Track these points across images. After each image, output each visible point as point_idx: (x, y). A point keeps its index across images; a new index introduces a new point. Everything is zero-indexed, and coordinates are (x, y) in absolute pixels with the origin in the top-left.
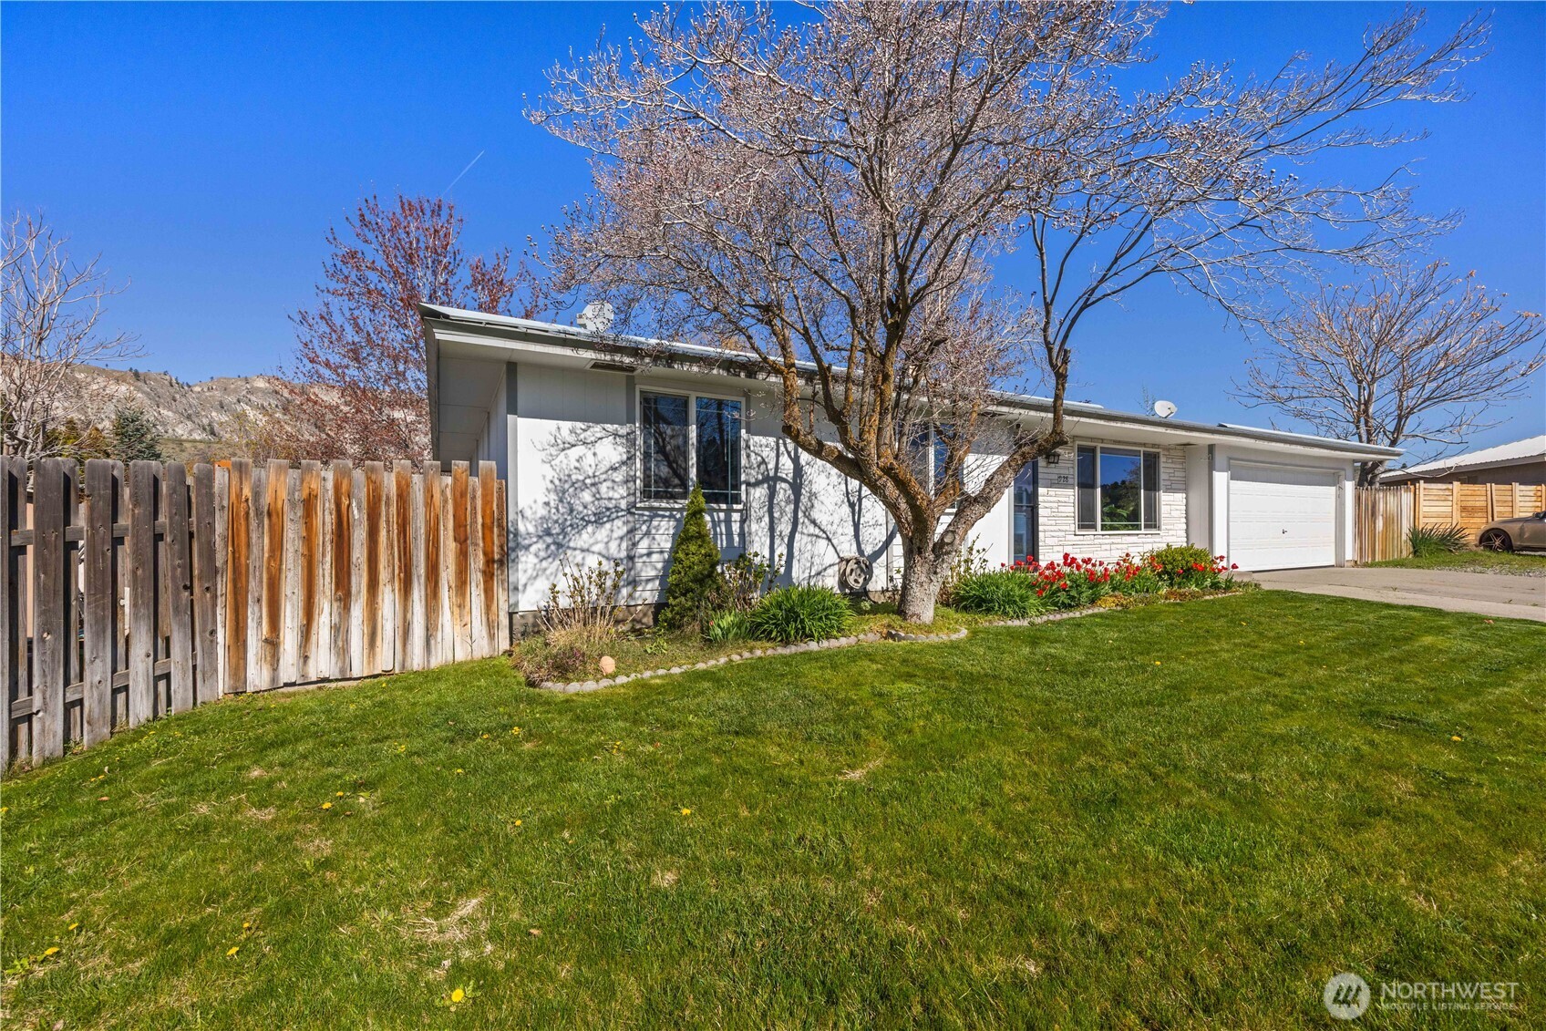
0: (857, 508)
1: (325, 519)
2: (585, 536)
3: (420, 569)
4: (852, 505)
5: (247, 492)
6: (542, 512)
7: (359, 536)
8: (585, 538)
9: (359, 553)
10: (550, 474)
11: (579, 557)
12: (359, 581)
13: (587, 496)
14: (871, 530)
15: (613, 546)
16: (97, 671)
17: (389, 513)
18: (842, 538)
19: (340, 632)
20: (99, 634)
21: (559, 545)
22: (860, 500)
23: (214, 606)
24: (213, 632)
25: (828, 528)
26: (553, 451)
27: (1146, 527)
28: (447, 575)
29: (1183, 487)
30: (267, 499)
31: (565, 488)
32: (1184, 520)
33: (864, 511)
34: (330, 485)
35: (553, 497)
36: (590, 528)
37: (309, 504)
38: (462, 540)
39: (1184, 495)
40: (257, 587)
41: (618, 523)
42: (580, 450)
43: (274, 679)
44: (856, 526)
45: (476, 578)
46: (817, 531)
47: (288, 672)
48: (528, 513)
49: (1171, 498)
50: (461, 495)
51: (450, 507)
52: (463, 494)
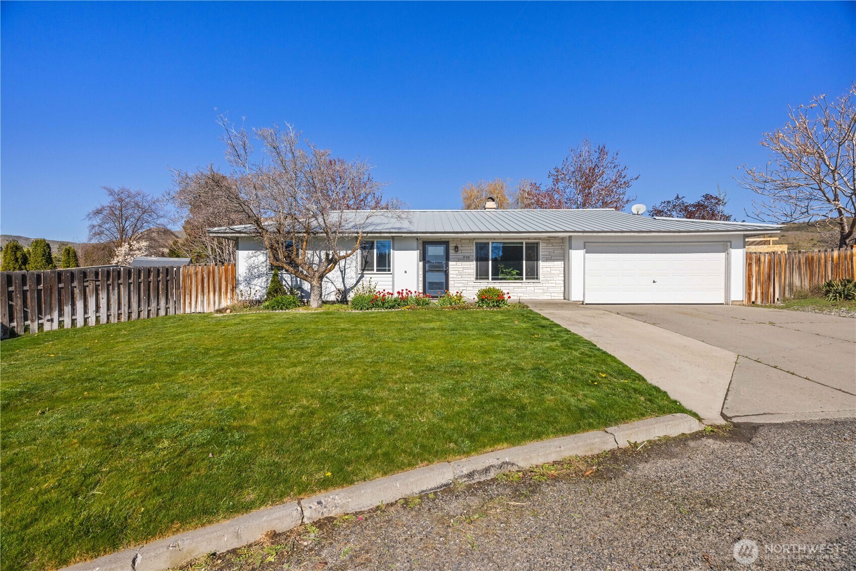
0: (343, 272)
1: (199, 277)
2: (255, 281)
3: (217, 289)
4: (341, 271)
5: (186, 271)
6: (245, 275)
7: (206, 280)
8: (255, 282)
9: (206, 285)
10: (247, 265)
11: (254, 286)
12: (206, 291)
13: (256, 270)
14: (350, 280)
15: (263, 284)
16: (154, 305)
17: (211, 275)
18: (338, 282)
19: (203, 302)
20: (154, 298)
21: (249, 284)
22: (345, 270)
23: (180, 295)
24: (180, 300)
25: (332, 279)
26: (247, 259)
27: (526, 279)
28: (223, 290)
29: (562, 258)
30: (189, 273)
31: (250, 268)
32: (563, 275)
33: (346, 273)
34: (200, 269)
35: (247, 271)
36: (256, 279)
37: (196, 274)
38: (227, 281)
39: (563, 262)
40: (188, 292)
41: (264, 277)
42: (254, 258)
43: (191, 311)
44: (343, 279)
45: (229, 291)
46: (328, 280)
47: (193, 311)
48: (241, 275)
49: (552, 264)
50: (226, 271)
51: (224, 274)
52: (227, 270)
